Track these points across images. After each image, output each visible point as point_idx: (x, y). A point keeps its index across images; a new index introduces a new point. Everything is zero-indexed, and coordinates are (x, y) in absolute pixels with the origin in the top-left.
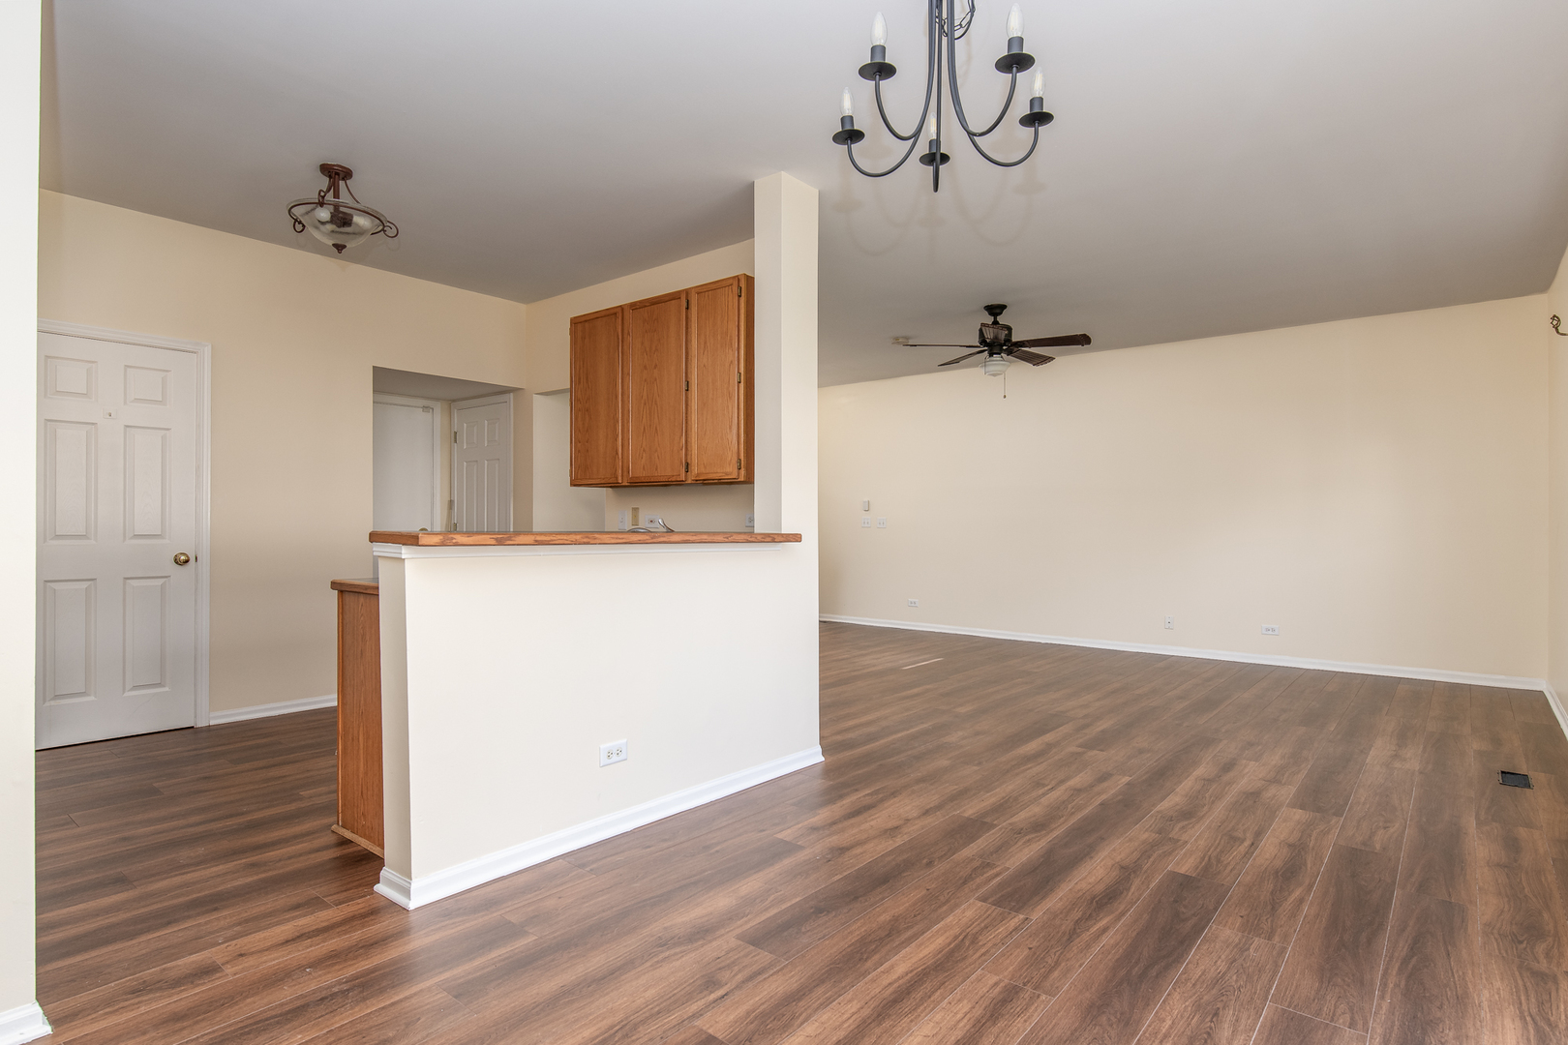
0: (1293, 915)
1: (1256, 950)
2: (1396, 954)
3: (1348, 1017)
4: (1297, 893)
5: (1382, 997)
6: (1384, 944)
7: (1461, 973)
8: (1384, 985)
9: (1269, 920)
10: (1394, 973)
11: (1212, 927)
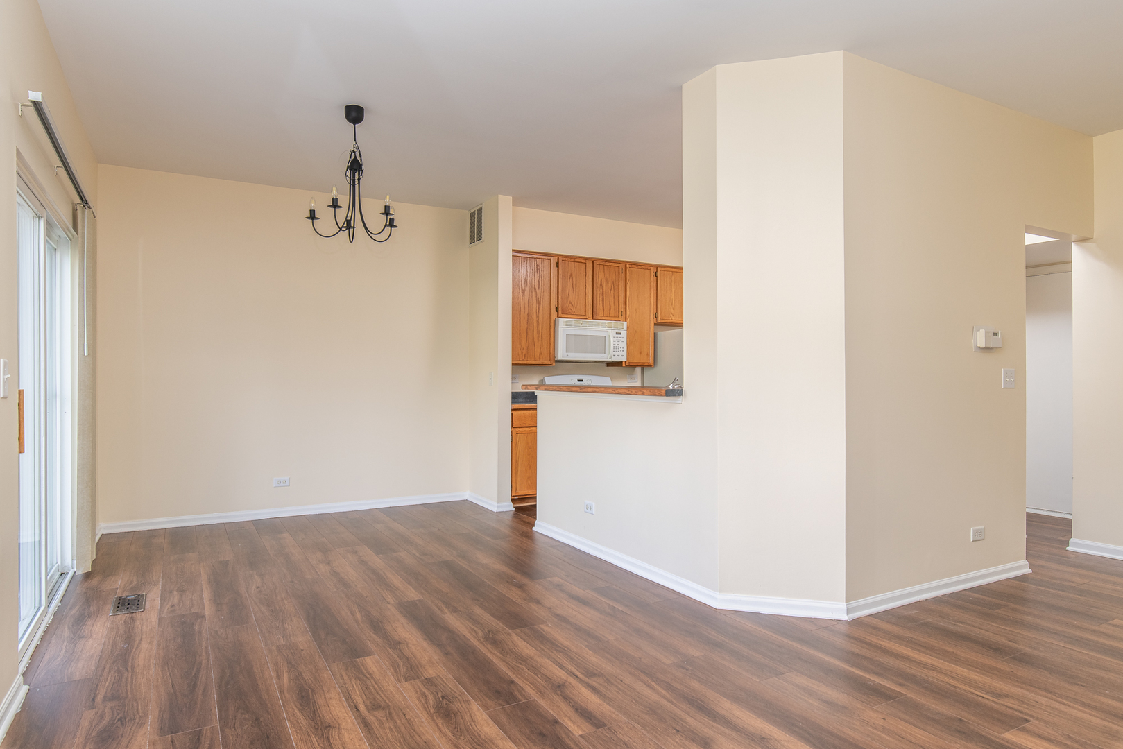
0: (276, 665)
1: (279, 639)
2: (205, 671)
3: (219, 633)
4: (286, 681)
5: (206, 647)
6: (214, 675)
7: (165, 677)
8: (207, 653)
9: (286, 656)
10: (203, 661)
11: (309, 637)
